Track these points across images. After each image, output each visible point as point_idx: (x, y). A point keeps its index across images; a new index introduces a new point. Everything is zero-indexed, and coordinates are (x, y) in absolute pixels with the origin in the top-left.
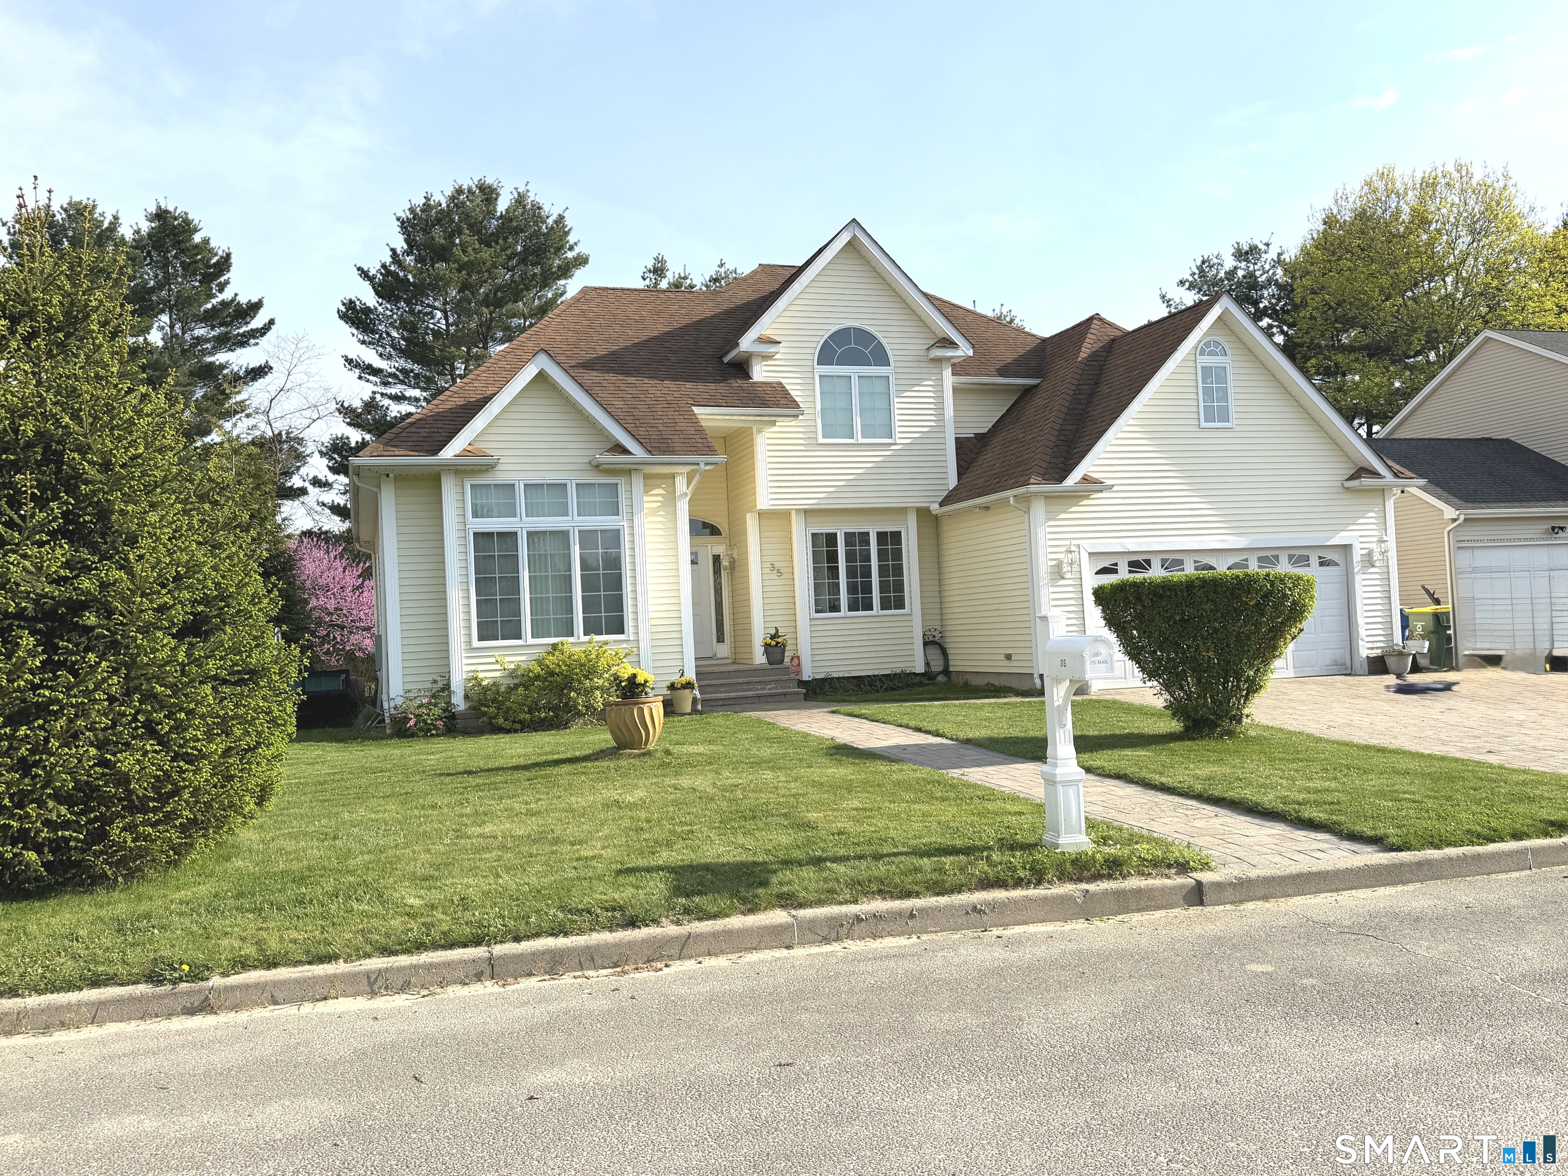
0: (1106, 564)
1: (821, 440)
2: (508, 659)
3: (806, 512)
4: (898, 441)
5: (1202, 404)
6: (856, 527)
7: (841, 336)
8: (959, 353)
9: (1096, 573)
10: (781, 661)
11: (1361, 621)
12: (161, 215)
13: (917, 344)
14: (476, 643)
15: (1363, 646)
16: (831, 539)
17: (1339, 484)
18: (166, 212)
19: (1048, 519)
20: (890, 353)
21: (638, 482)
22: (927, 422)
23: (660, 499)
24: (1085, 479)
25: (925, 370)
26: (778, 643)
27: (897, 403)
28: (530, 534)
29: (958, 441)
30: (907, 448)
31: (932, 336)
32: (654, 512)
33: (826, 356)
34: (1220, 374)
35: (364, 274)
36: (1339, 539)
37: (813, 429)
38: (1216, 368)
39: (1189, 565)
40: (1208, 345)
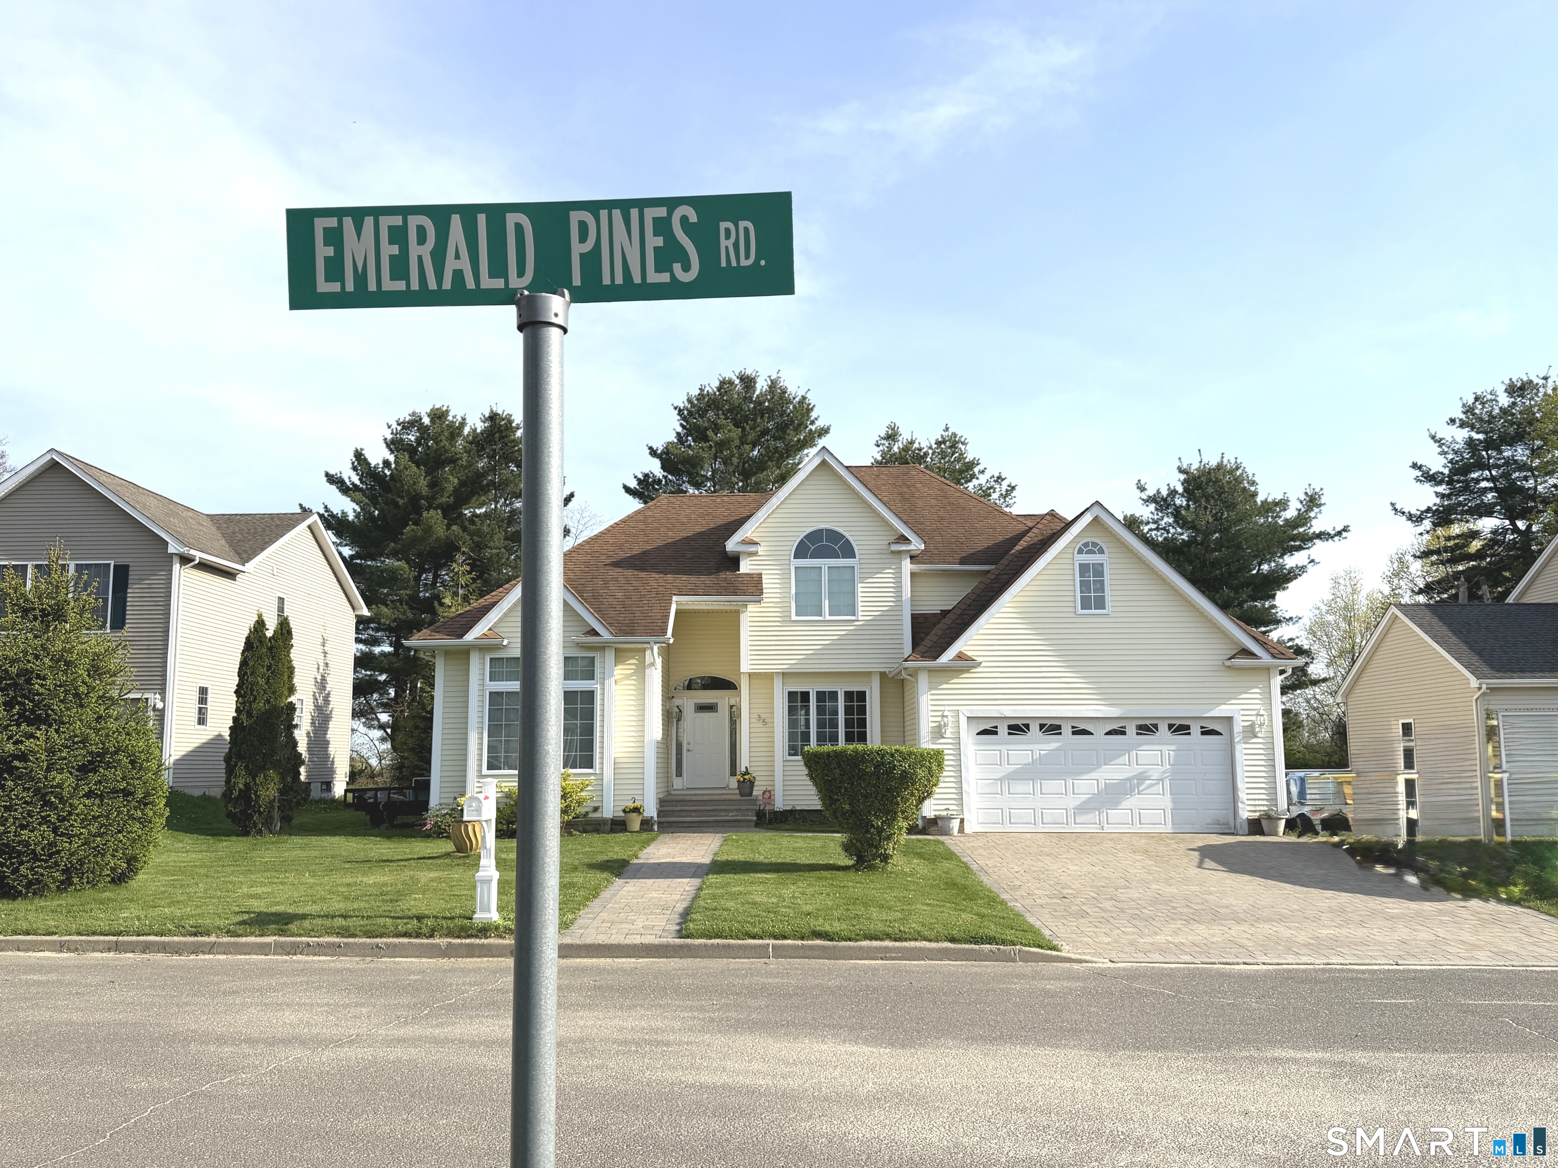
0: (987, 726)
1: (794, 618)
2: (503, 784)
3: (783, 674)
4: (860, 618)
5: (1079, 595)
6: (826, 688)
7: (815, 536)
8: (911, 547)
9: (978, 734)
10: (751, 794)
11: (1241, 785)
12: (493, 417)
13: (881, 540)
14: (485, 771)
15: (1243, 809)
16: (805, 696)
17: (1220, 663)
18: (497, 414)
19: (931, 689)
20: (856, 548)
21: (610, 655)
22: (886, 602)
23: (634, 667)
24: (960, 657)
25: (887, 561)
26: (745, 779)
27: (860, 588)
29: (914, 617)
30: (868, 623)
31: (893, 533)
32: (628, 677)
33: (801, 551)
34: (1098, 570)
35: (653, 452)
36: (1222, 710)
37: (787, 609)
38: (1093, 564)
39: (1066, 730)
40: (1086, 545)
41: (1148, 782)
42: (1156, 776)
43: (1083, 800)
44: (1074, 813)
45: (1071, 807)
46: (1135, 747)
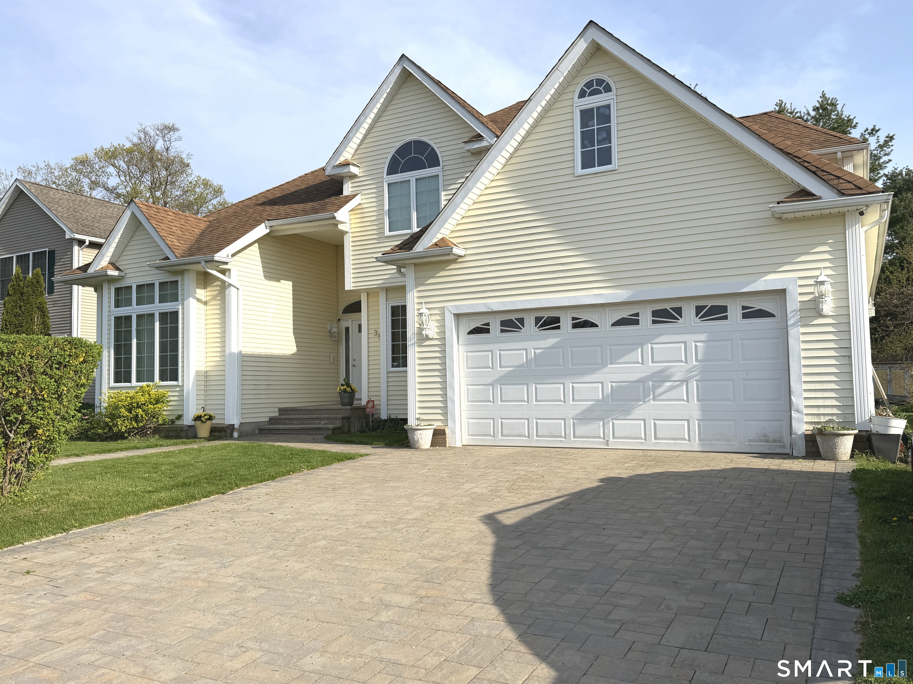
0: (477, 324)
1: (387, 233)
3: (387, 288)
5: (579, 151)
7: (404, 149)
9: (469, 333)
10: (353, 403)
11: (796, 387)
14: (114, 384)
15: (800, 420)
19: (417, 285)
20: (440, 156)
21: (189, 279)
25: (468, 164)
27: (443, 196)
28: (139, 317)
33: (393, 167)
34: (605, 115)
37: (382, 226)
38: (598, 108)
39: (566, 323)
40: (589, 84)
41: (668, 384)
42: (678, 376)
43: (584, 408)
44: (574, 423)
45: (570, 416)
46: (650, 339)
